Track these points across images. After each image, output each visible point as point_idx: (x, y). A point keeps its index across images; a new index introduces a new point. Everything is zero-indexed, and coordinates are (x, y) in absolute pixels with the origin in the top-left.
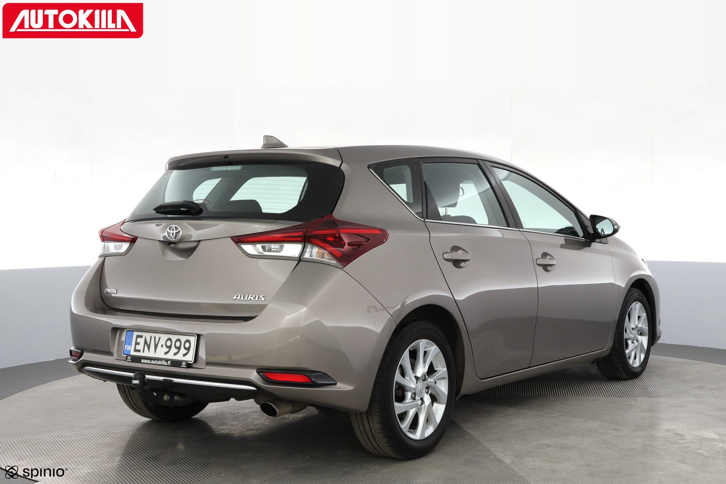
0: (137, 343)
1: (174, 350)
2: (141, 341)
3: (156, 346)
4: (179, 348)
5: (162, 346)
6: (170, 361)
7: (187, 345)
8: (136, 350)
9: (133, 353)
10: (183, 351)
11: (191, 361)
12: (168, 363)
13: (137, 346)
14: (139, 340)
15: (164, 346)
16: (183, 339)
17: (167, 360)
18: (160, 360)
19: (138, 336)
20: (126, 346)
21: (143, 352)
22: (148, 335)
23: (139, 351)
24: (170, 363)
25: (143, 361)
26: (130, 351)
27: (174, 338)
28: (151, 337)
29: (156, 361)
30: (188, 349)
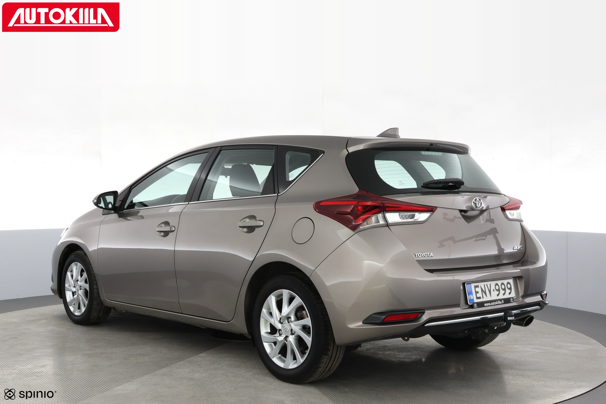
0: (477, 292)
1: (502, 292)
2: (478, 289)
3: (490, 291)
4: (504, 289)
5: (494, 290)
6: (503, 300)
7: (509, 286)
8: (478, 298)
9: (476, 301)
10: (508, 291)
11: (515, 297)
12: (502, 301)
13: (477, 294)
14: (477, 289)
15: (495, 290)
16: (505, 282)
17: (501, 300)
18: (496, 301)
19: (476, 287)
20: (469, 296)
21: (483, 298)
22: (481, 285)
23: (480, 298)
24: (503, 301)
25: (485, 305)
26: (473, 299)
27: (499, 282)
28: (484, 285)
29: (494, 302)
30: (510, 289)
